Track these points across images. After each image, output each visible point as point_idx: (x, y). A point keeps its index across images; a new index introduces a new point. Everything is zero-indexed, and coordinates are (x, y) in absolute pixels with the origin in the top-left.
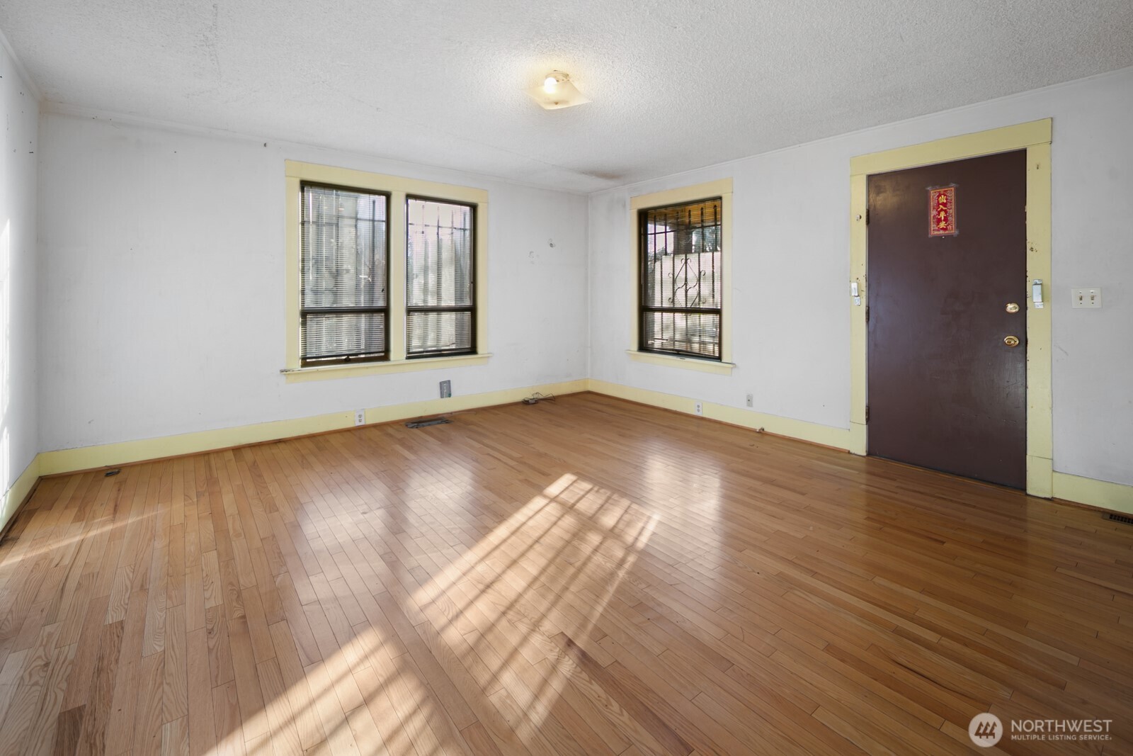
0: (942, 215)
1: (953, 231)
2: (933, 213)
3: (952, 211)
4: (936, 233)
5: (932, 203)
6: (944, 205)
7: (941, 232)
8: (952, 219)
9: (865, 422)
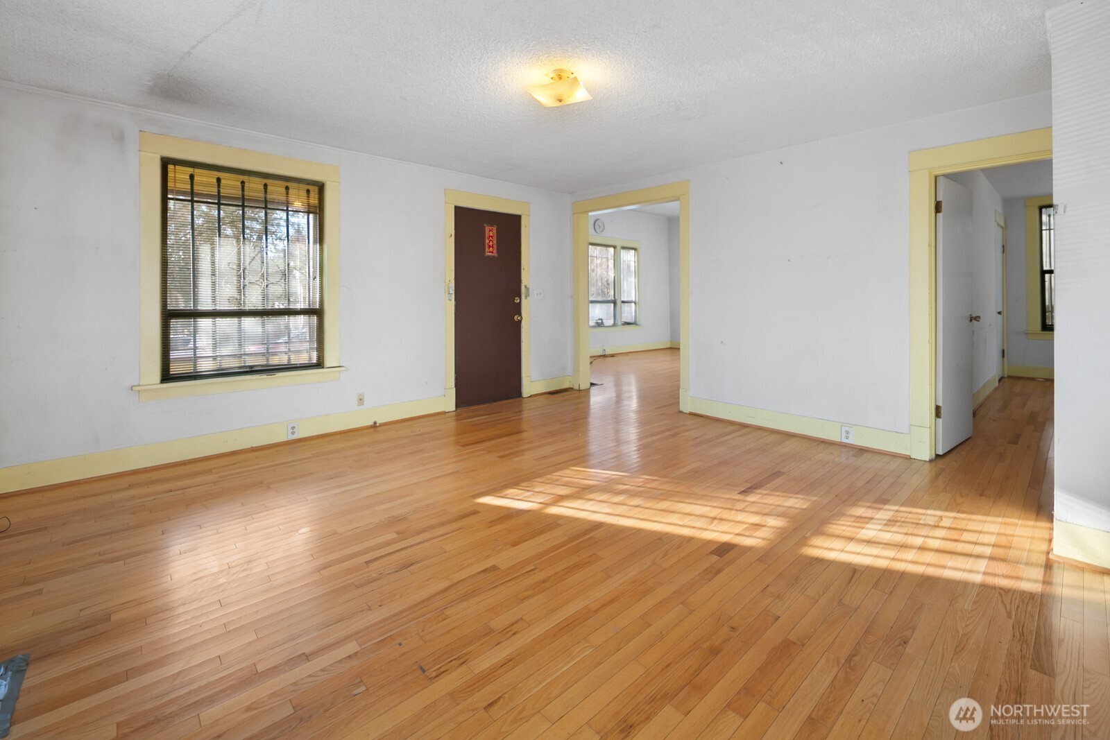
0: (491, 244)
1: (495, 254)
2: (487, 241)
3: (495, 242)
4: (489, 254)
5: (487, 235)
6: (492, 237)
7: (491, 254)
8: (495, 246)
9: (454, 386)
